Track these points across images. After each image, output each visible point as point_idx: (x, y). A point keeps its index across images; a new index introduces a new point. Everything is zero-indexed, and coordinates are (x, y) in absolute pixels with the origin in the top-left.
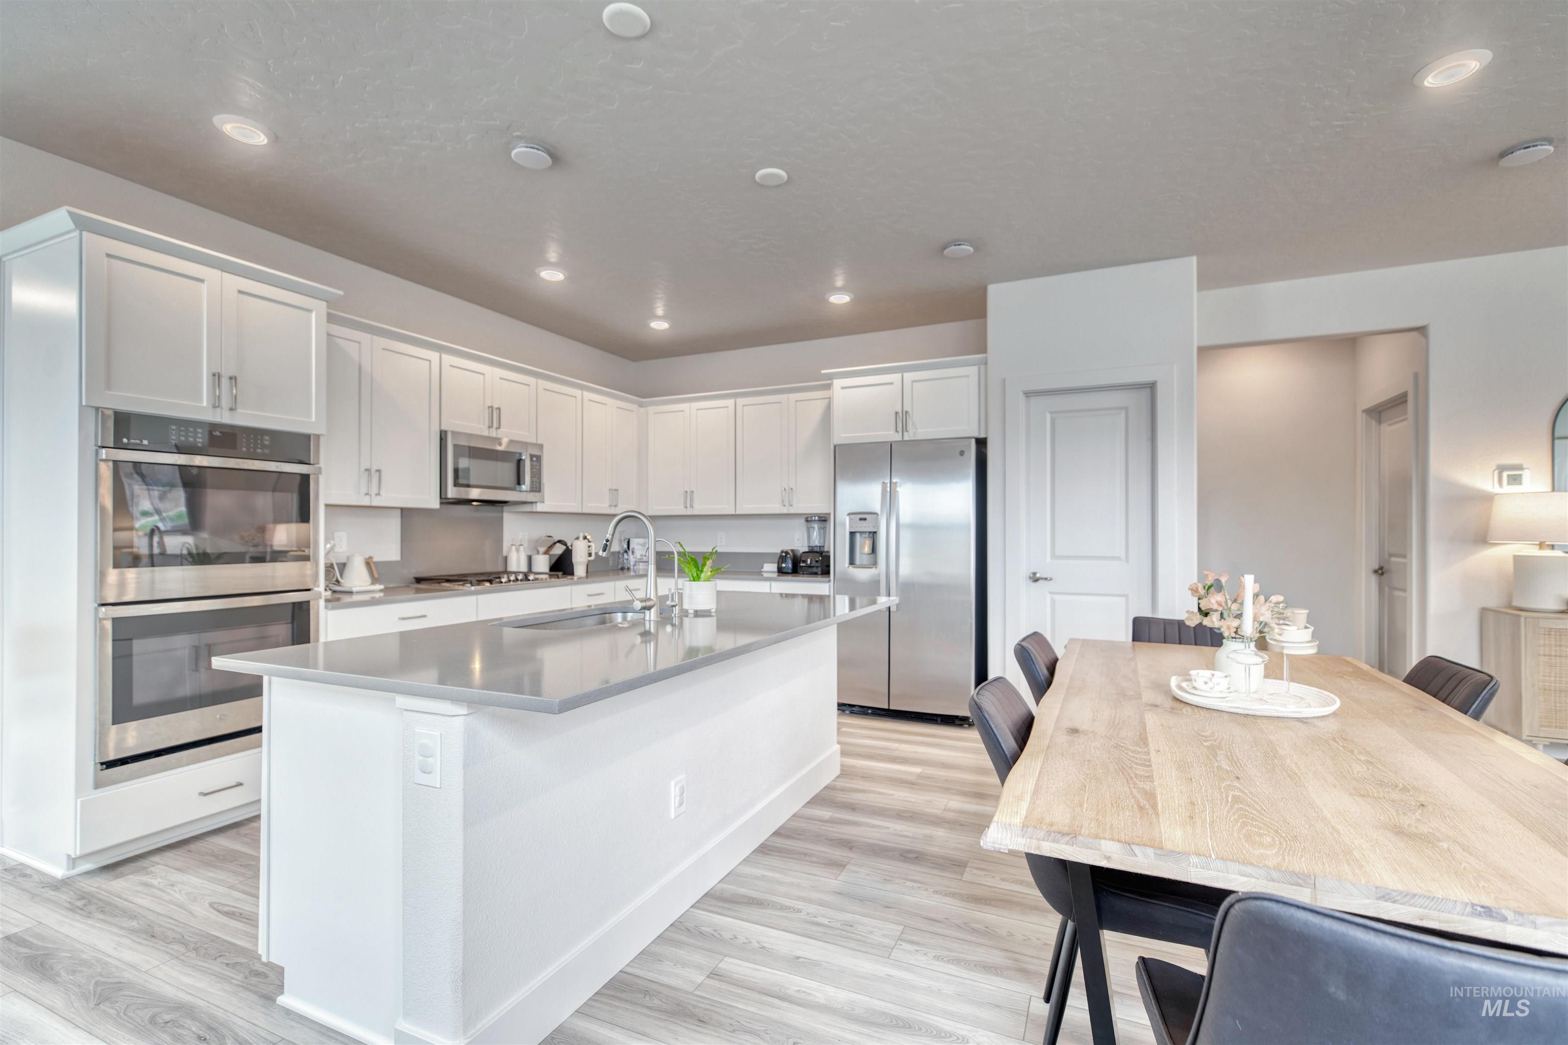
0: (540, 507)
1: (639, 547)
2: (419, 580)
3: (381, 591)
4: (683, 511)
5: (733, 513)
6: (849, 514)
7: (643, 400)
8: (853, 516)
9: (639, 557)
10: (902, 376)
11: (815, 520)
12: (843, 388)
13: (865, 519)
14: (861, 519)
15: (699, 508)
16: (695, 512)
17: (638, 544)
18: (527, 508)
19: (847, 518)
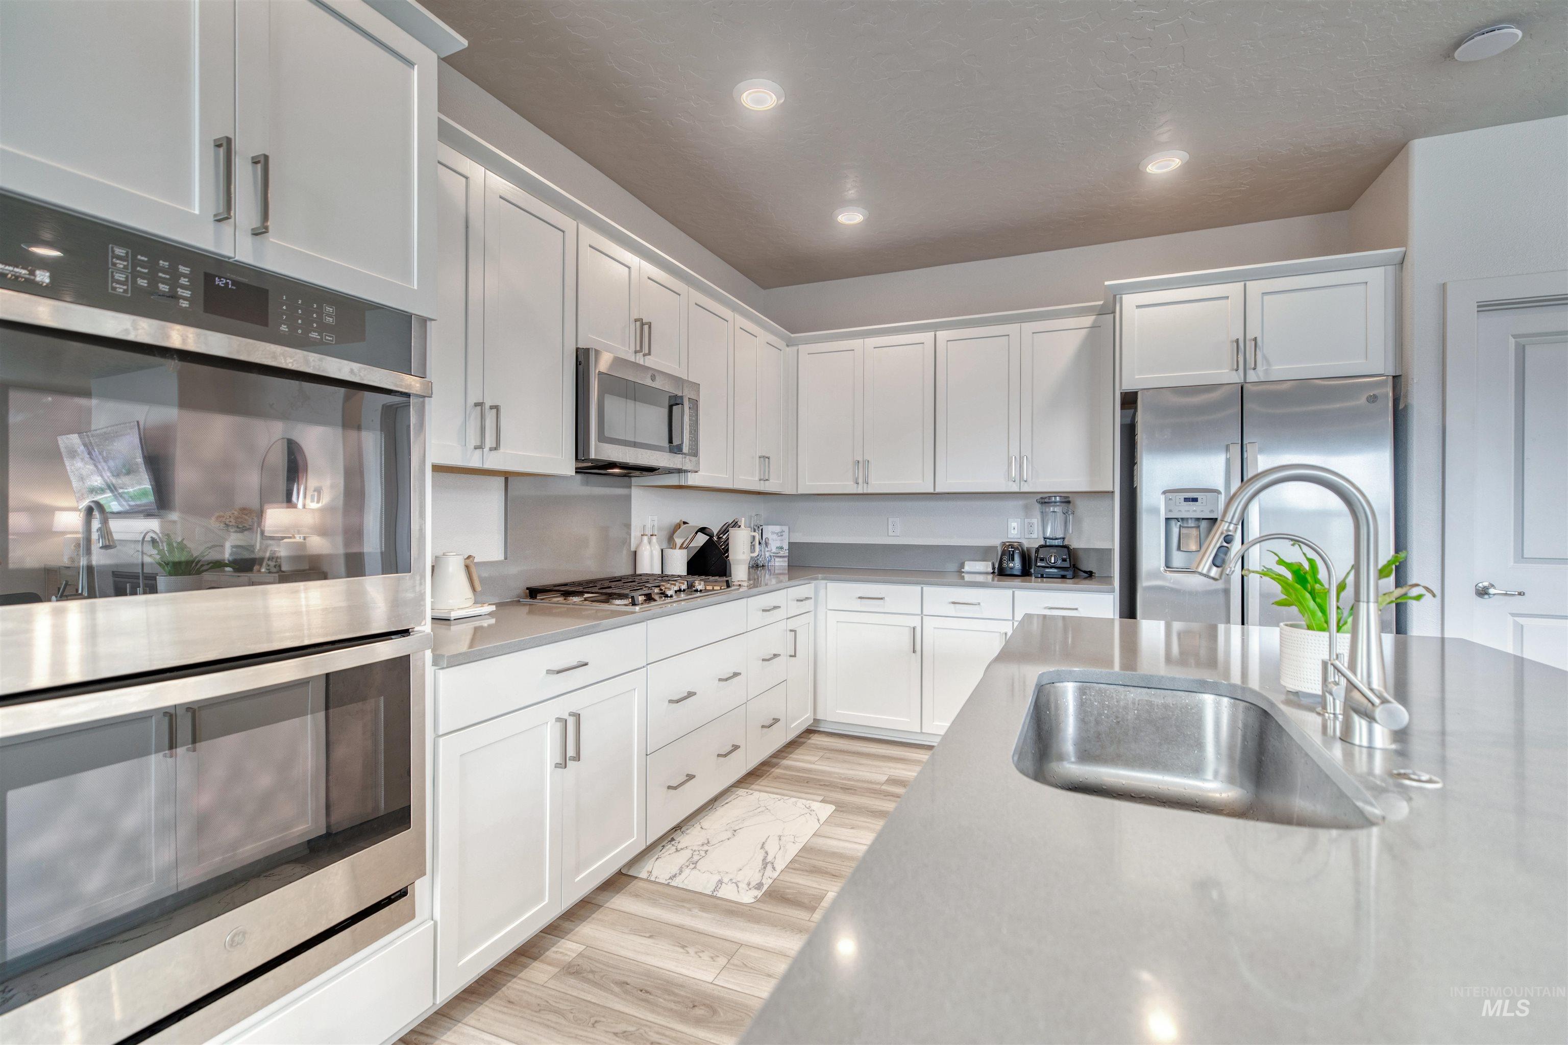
0: (692, 480)
1: (775, 536)
2: (533, 593)
3: (491, 614)
4: (852, 489)
5: (932, 491)
6: (1164, 492)
7: (793, 335)
8: (1170, 495)
9: (774, 550)
10: (1245, 285)
11: (1055, 502)
12: (1138, 307)
13: (1195, 500)
14: (1186, 500)
15: (877, 485)
16: (870, 491)
17: (773, 533)
18: (673, 480)
19: (1163, 497)
